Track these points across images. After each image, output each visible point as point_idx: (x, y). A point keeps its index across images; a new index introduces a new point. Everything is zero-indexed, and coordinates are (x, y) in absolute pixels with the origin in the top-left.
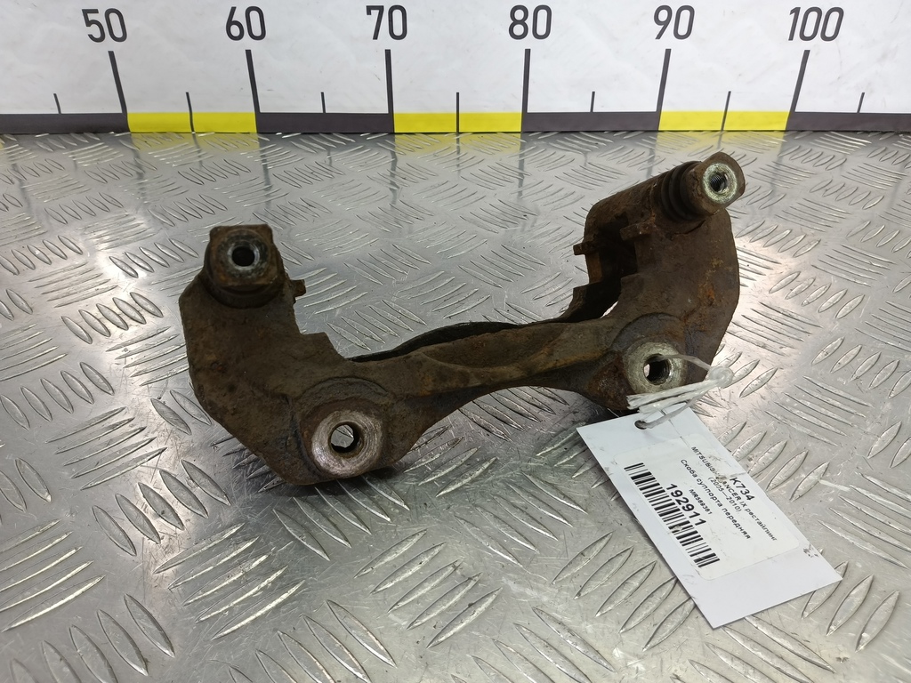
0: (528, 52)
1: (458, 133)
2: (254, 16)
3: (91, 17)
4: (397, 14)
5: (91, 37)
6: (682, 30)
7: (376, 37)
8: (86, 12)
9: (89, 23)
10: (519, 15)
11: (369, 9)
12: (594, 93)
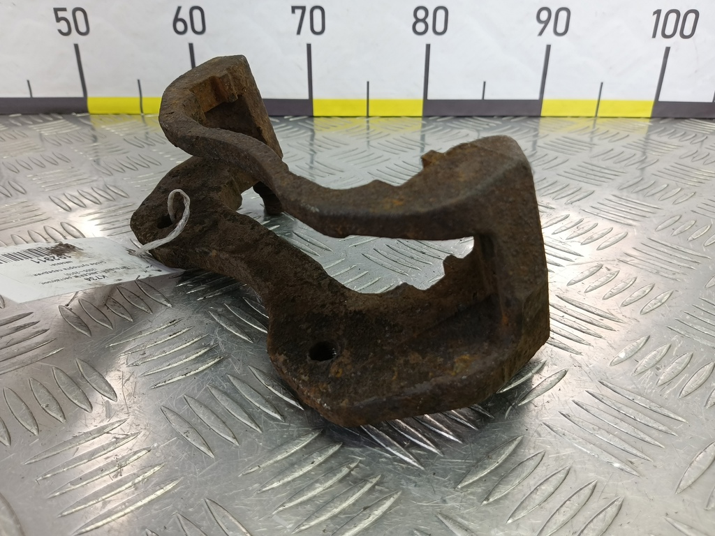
0: (428, 47)
1: (368, 117)
2: (197, 13)
3: (61, 14)
4: (317, 13)
5: (60, 31)
6: (561, 29)
7: (299, 32)
8: (56, 10)
9: (58, 19)
10: (421, 14)
11: (294, 9)
12: (485, 83)
